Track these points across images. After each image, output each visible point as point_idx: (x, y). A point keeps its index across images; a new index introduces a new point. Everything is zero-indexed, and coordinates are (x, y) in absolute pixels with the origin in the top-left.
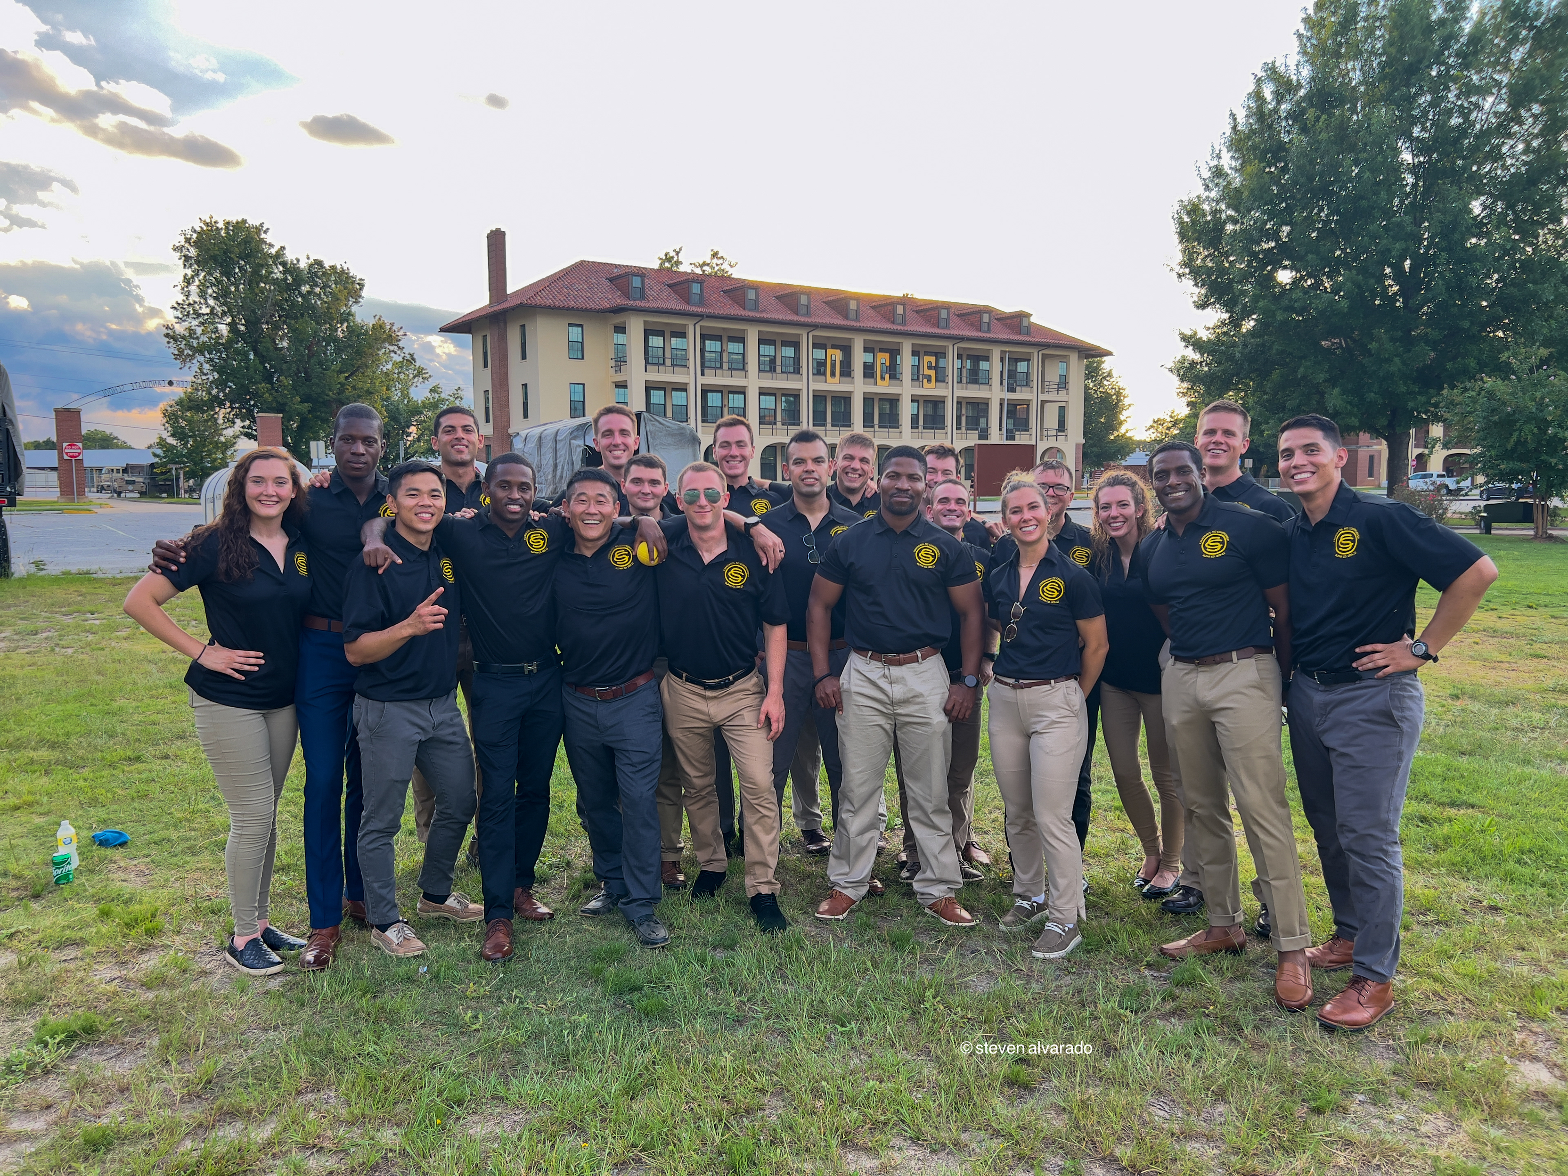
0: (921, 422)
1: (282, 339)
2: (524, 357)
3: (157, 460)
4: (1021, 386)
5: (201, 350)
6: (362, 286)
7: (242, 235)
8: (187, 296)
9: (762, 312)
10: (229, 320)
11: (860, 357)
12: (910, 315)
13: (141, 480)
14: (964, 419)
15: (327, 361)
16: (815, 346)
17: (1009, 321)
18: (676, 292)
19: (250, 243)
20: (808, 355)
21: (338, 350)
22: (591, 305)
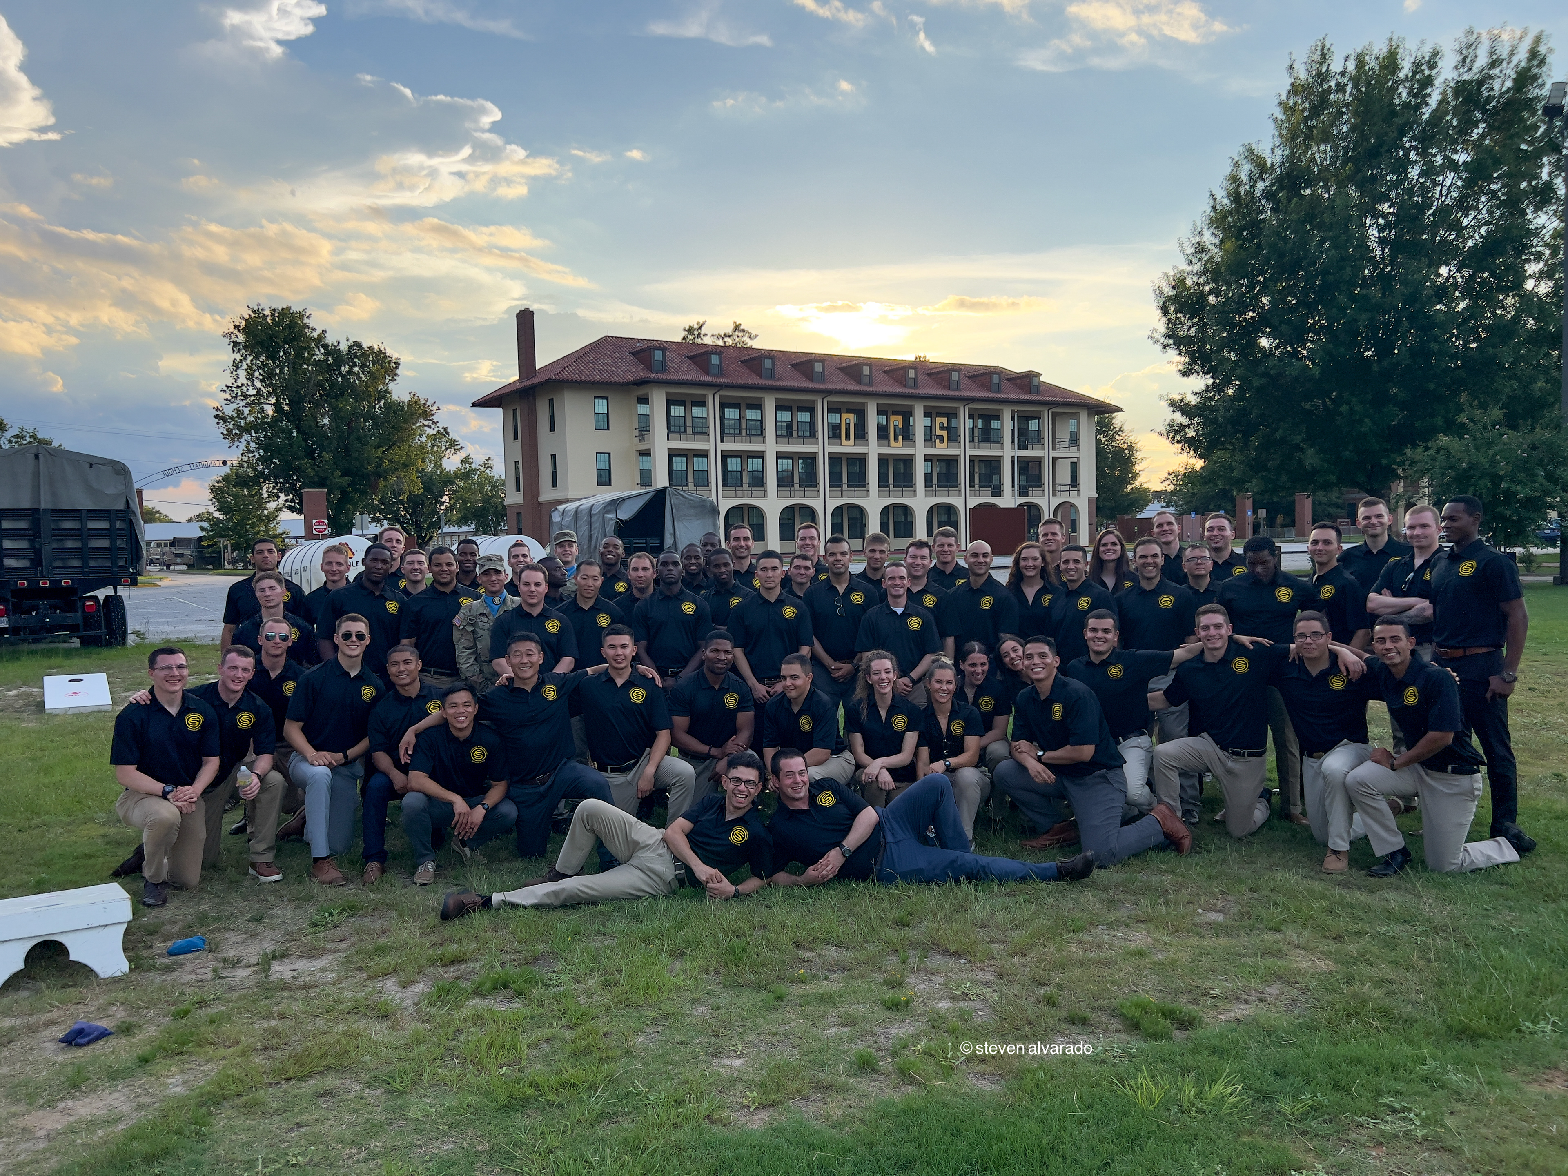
0: (935, 481)
1: (323, 416)
2: (552, 429)
3: (204, 533)
4: (1032, 443)
5: (247, 429)
6: (397, 364)
7: (287, 321)
8: (236, 380)
9: (778, 380)
10: (273, 400)
11: (873, 421)
12: (922, 378)
13: (189, 552)
14: (977, 477)
15: (366, 436)
16: (830, 410)
17: (1019, 381)
18: (695, 364)
19: (294, 328)
20: (824, 419)
21: (376, 426)
22: (616, 379)
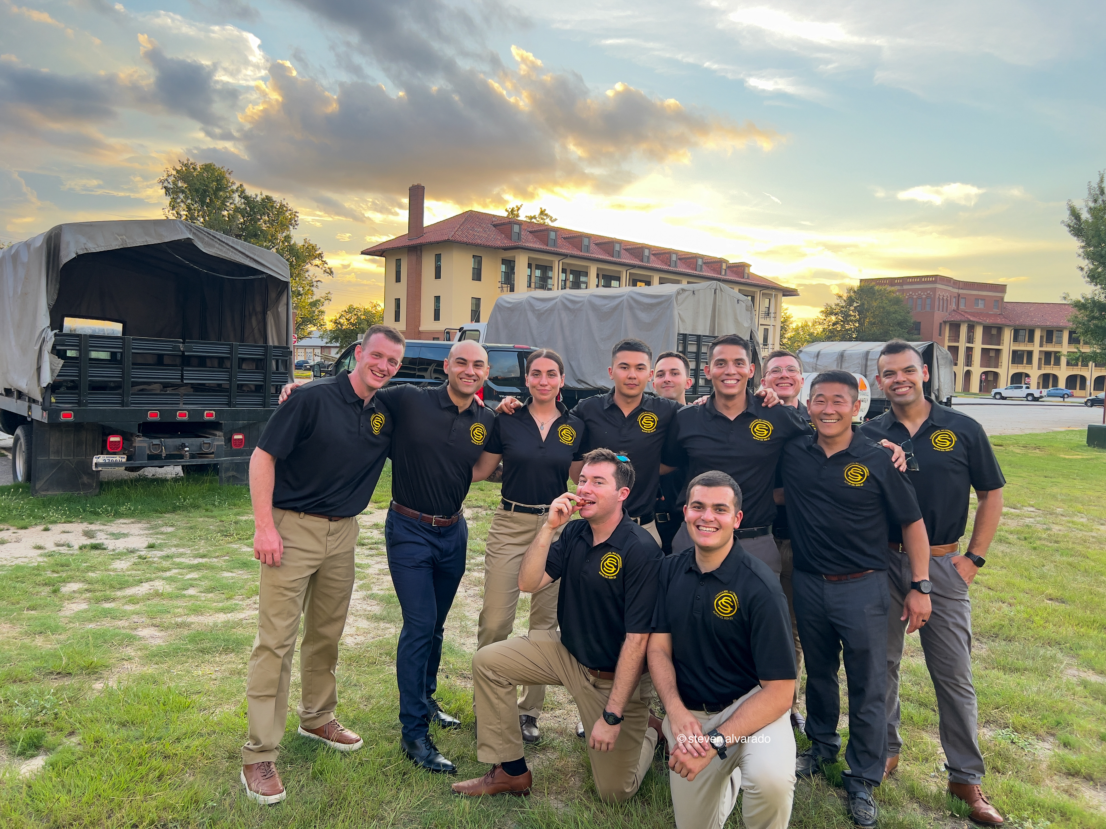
2: (438, 276)
6: (296, 217)
17: (735, 269)
18: (536, 237)
19: (220, 180)
